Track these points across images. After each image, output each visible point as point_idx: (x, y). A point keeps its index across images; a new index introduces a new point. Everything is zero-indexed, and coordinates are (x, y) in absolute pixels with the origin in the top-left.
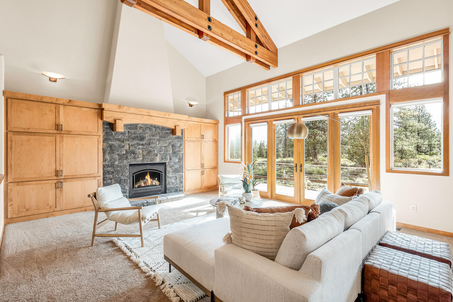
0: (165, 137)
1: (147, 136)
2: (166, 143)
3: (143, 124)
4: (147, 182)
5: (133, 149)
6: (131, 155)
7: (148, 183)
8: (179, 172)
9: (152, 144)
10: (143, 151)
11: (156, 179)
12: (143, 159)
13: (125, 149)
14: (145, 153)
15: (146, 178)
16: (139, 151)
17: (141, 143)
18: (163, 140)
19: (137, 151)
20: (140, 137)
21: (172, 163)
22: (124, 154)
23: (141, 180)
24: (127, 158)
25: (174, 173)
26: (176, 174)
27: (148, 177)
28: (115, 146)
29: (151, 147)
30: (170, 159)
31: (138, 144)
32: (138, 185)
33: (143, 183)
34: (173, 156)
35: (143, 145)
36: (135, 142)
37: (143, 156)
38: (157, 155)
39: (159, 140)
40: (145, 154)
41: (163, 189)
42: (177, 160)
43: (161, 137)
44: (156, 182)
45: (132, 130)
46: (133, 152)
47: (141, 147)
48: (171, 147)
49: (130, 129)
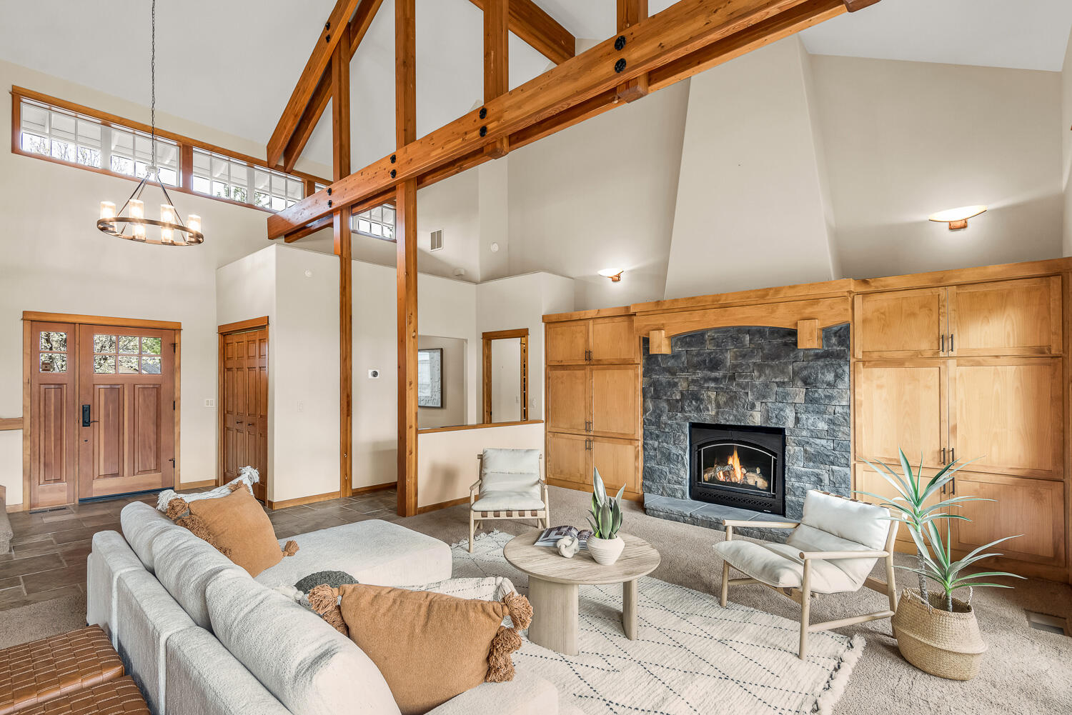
0: (778, 357)
1: (729, 358)
2: (783, 372)
3: (717, 330)
4: (731, 472)
5: (696, 388)
6: (691, 402)
7: (735, 476)
8: (833, 464)
9: (740, 376)
10: (718, 394)
11: (758, 470)
12: (717, 413)
13: (680, 388)
14: (722, 399)
15: (730, 462)
16: (710, 393)
17: (714, 374)
18: (772, 367)
19: (704, 395)
20: (711, 361)
21: (804, 433)
22: (677, 401)
23: (718, 464)
24: (683, 410)
25: (811, 464)
26: (818, 468)
27: (734, 461)
28: (662, 384)
29: (738, 385)
30: (797, 420)
31: (708, 379)
32: (710, 474)
33: (721, 473)
34: (807, 411)
35: (716, 380)
36: (700, 374)
37: (718, 406)
38: (753, 407)
39: (760, 368)
40: (721, 403)
41: (777, 502)
42: (822, 426)
43: (765, 357)
44: (756, 479)
45: (692, 346)
46: (696, 397)
47: (712, 385)
48: (800, 383)
49: (690, 344)
